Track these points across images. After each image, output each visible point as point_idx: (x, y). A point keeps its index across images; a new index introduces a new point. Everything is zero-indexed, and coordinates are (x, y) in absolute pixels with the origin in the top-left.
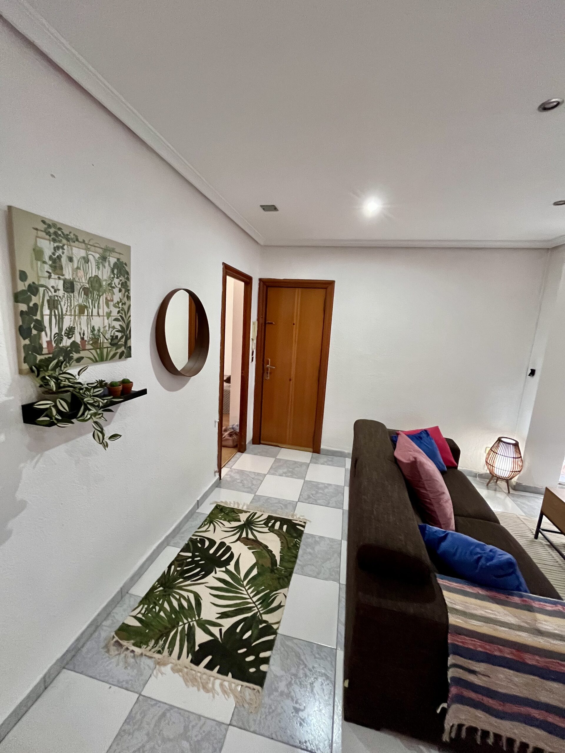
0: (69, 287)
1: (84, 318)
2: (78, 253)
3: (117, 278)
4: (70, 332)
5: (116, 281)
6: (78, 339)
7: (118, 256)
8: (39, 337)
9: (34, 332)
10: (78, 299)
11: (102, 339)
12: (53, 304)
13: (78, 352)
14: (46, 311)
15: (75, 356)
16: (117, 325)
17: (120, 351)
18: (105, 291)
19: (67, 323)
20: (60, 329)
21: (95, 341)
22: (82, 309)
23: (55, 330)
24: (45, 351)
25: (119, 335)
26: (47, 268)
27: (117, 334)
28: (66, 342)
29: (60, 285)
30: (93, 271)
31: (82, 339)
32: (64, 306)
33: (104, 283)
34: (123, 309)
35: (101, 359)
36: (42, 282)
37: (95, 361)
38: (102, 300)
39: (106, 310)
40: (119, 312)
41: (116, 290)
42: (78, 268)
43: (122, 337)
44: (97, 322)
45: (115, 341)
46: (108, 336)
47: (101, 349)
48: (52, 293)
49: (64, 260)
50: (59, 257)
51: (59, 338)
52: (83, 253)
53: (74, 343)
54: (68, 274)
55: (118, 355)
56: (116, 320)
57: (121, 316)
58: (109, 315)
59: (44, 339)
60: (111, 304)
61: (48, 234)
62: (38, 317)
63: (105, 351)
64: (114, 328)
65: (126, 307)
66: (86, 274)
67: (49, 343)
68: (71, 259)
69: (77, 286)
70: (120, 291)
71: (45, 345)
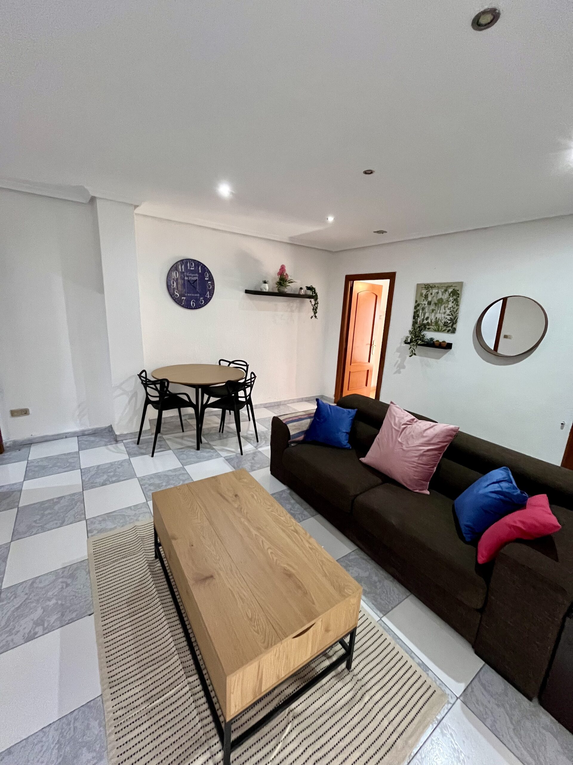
0: (429, 303)
1: (433, 314)
2: (434, 291)
3: (452, 297)
4: (427, 318)
5: (451, 298)
6: (429, 321)
7: (454, 288)
8: (417, 319)
9: (416, 317)
10: (432, 307)
11: (439, 322)
12: (423, 309)
13: (429, 325)
14: (421, 311)
15: (428, 327)
16: (449, 317)
17: (448, 329)
18: (444, 303)
19: (427, 315)
20: (424, 317)
21: (436, 323)
22: (433, 310)
23: (422, 317)
24: (418, 323)
25: (449, 322)
26: (423, 298)
27: (448, 321)
28: (425, 322)
29: (426, 303)
30: (440, 296)
31: (431, 321)
32: (426, 310)
33: (445, 300)
34: (453, 311)
35: (438, 330)
36: (421, 303)
37: (435, 331)
38: (443, 307)
39: (444, 311)
40: (450, 312)
41: (450, 303)
42: (434, 296)
43: (450, 323)
44: (438, 316)
45: (446, 324)
46: (443, 321)
47: (439, 326)
48: (423, 306)
49: (429, 295)
50: (428, 294)
51: (423, 320)
52: (437, 291)
53: (428, 323)
54: (430, 299)
55: (447, 331)
56: (449, 315)
57: (451, 314)
58: (445, 313)
59: (419, 320)
60: (447, 308)
61: (425, 288)
62: (418, 313)
63: (440, 328)
64: (446, 318)
65: (455, 310)
66: (436, 297)
67: (420, 321)
68: (431, 294)
69: (432, 303)
70: (453, 302)
71: (418, 322)
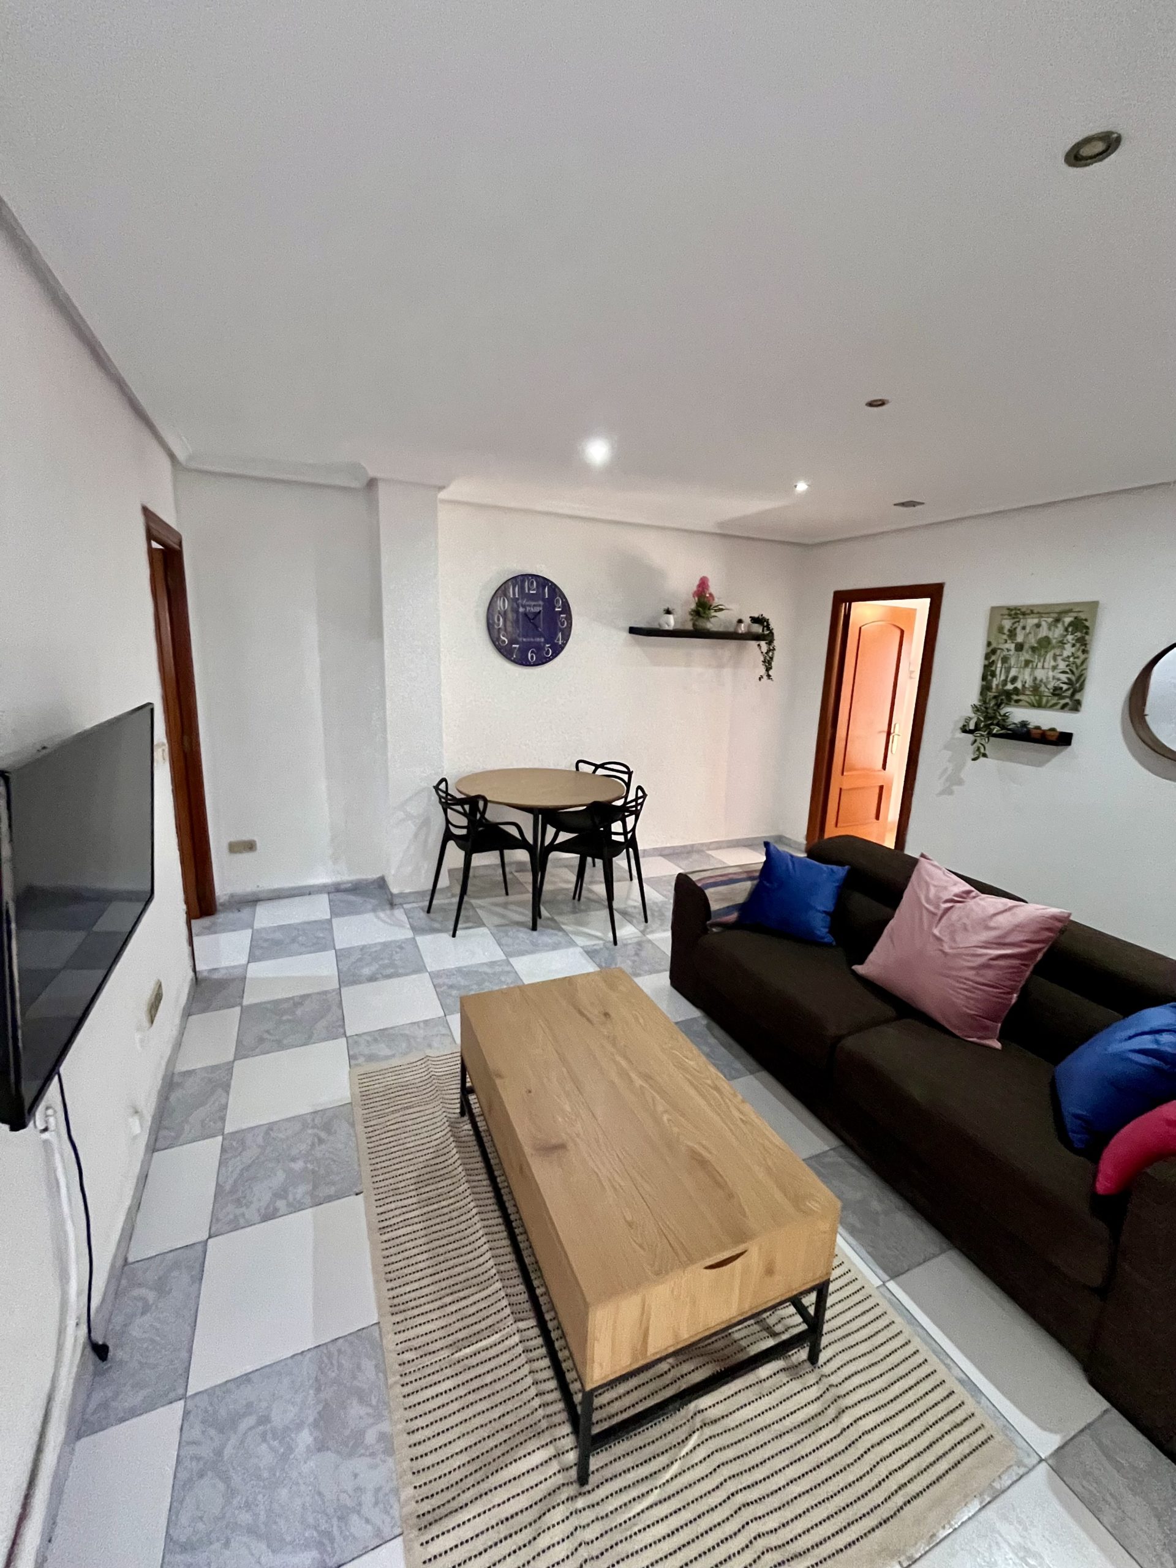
0: (1020, 647)
1: (1028, 671)
2: (1031, 621)
3: (1072, 634)
4: (1014, 679)
5: (1070, 637)
6: (1019, 685)
7: (1075, 615)
8: (991, 681)
9: (989, 678)
10: (1025, 655)
11: (1043, 688)
12: (1005, 660)
13: (1017, 695)
14: (999, 665)
15: (1015, 697)
16: (1064, 677)
17: (1063, 702)
18: (1054, 648)
19: (1013, 673)
20: (1007, 677)
21: (1036, 689)
22: (1027, 663)
23: (1003, 678)
24: (994, 690)
25: (1065, 687)
26: (1005, 637)
27: (1062, 685)
28: (1010, 687)
29: (1012, 646)
30: (1043, 632)
31: (1023, 686)
32: (1013, 661)
33: (1054, 641)
34: (1074, 663)
35: (1039, 705)
36: (1000, 646)
37: (1033, 706)
38: (1050, 655)
39: (1053, 663)
40: (1067, 666)
41: (1068, 646)
42: (1030, 633)
43: (1067, 690)
44: (1040, 674)
45: (1056, 692)
46: (1051, 686)
47: (1041, 697)
48: (1005, 653)
49: (1019, 630)
50: (1015, 629)
51: (1005, 683)
52: (1036, 621)
53: (1016, 689)
54: (1020, 639)
55: (1059, 706)
56: (1064, 672)
57: (1070, 670)
58: (1054, 668)
59: (995, 682)
60: (1059, 658)
61: (1010, 615)
62: (993, 668)
63: (1044, 700)
64: (1059, 679)
65: (1079, 661)
66: (1036, 634)
67: (997, 685)
68: (1024, 628)
69: (1026, 647)
70: (1073, 646)
71: (994, 686)
